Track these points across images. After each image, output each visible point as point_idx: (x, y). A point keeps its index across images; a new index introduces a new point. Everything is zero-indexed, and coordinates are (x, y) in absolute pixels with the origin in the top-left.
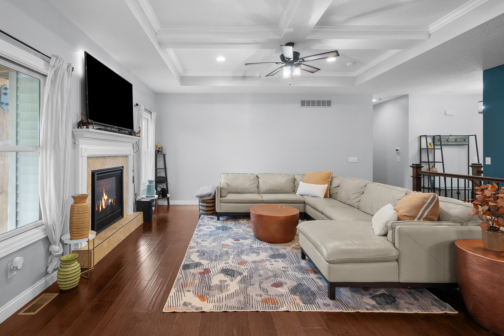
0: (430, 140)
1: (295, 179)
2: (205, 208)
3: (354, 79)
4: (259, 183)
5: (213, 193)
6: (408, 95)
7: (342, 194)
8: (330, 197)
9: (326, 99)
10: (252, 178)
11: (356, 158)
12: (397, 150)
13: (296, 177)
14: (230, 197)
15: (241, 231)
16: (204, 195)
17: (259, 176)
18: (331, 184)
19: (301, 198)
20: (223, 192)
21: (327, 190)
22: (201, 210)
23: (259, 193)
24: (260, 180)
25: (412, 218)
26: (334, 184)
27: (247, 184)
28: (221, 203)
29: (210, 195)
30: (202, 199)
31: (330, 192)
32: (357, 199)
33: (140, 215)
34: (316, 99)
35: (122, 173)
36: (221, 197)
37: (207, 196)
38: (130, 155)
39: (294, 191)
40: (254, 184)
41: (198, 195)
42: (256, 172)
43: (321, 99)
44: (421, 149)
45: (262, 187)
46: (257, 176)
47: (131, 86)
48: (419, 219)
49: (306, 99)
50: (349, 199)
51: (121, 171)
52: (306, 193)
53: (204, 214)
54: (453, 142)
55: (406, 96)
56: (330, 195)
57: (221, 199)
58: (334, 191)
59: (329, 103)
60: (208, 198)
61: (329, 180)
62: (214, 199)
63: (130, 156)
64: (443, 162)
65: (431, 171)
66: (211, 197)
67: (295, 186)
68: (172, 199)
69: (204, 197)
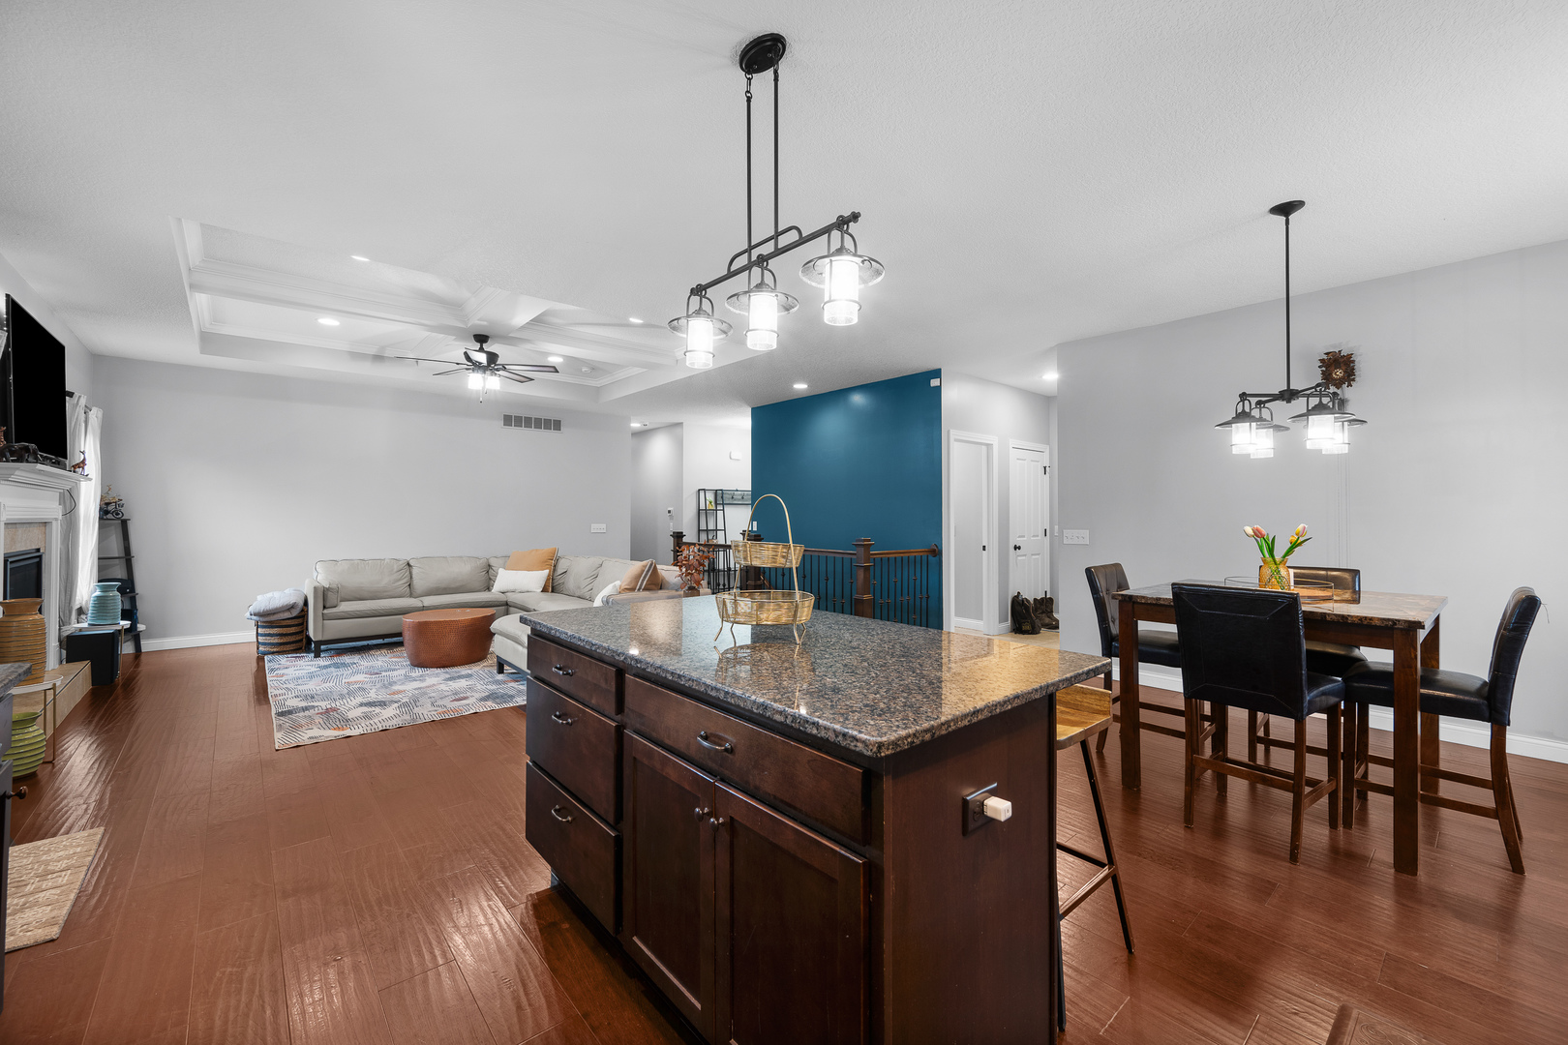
0: (710, 497)
1: (489, 566)
2: (276, 640)
3: (598, 390)
4: (411, 577)
5: (301, 603)
6: (682, 423)
7: (570, 583)
8: (552, 592)
9: (553, 417)
10: (395, 568)
11: (604, 526)
12: (669, 512)
13: (493, 562)
14: (345, 607)
15: (380, 663)
16: (276, 609)
17: (411, 563)
18: (554, 570)
19: (503, 598)
20: (331, 596)
21: (548, 580)
22: (264, 644)
23: (411, 595)
24: (415, 571)
25: (632, 589)
26: (560, 571)
27: (385, 581)
28: (325, 622)
29: (292, 607)
30: (268, 620)
31: (553, 583)
32: (589, 587)
33: (83, 668)
34: (534, 415)
35: (39, 565)
36: (324, 607)
37: (283, 611)
38: (56, 519)
39: (488, 588)
40: (400, 580)
41: (257, 611)
42: (405, 555)
43: (543, 416)
44: (699, 510)
45: (419, 584)
46: (408, 564)
47: (62, 348)
48: (639, 590)
49: (514, 413)
50: (579, 588)
51: (38, 560)
52: (512, 588)
53: (273, 653)
54: (739, 500)
55: (680, 424)
56: (553, 587)
57: (325, 611)
58: (559, 580)
59: (557, 425)
60: (287, 615)
61: (552, 562)
62: (303, 615)
63: (54, 523)
64: (725, 530)
65: (710, 543)
66: (295, 613)
67: (490, 579)
68: (150, 637)
69: (274, 614)
